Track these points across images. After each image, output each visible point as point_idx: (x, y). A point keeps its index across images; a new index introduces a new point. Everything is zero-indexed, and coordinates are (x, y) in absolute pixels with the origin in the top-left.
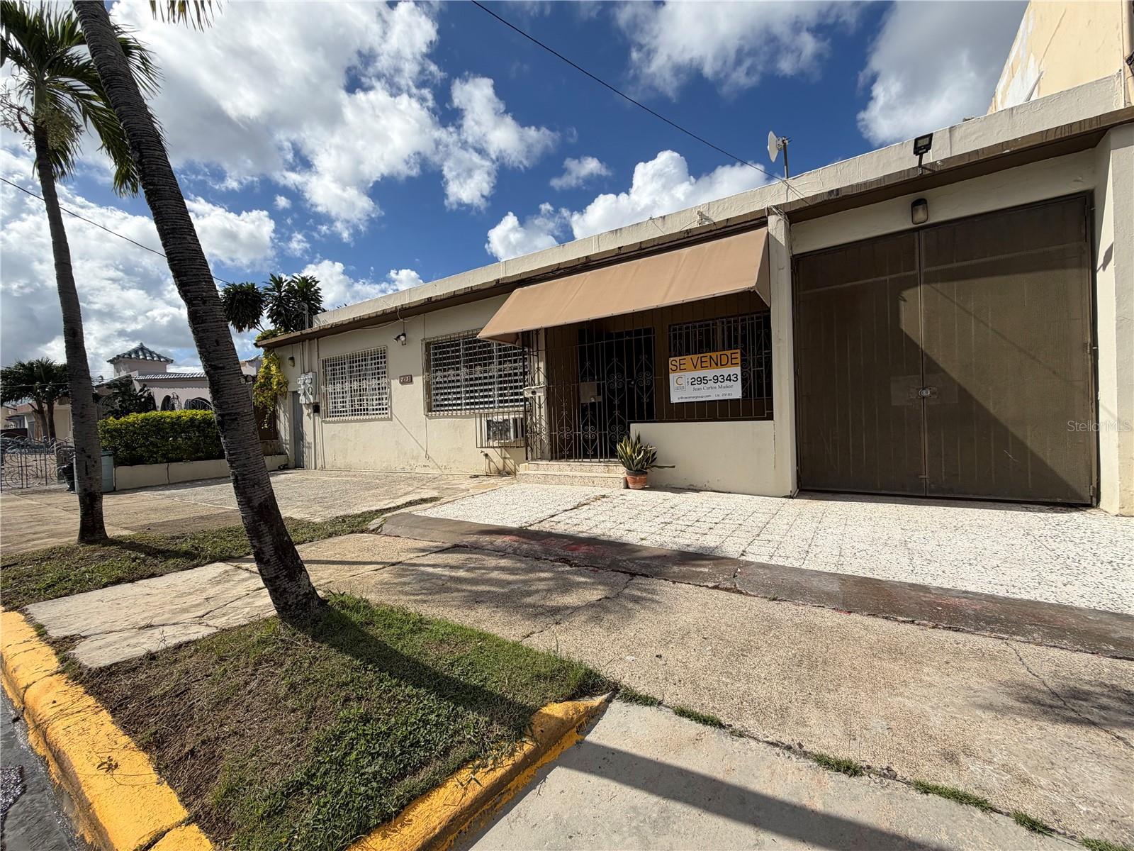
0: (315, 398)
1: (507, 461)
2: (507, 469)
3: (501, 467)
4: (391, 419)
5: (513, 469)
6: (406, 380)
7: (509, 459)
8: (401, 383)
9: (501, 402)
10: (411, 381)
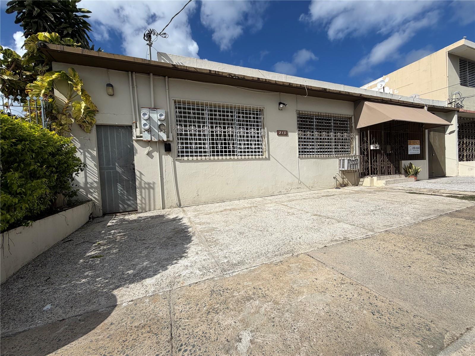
0: (168, 137)
1: (344, 179)
2: (345, 183)
3: (341, 183)
4: (269, 159)
5: (347, 183)
6: (282, 133)
7: (345, 178)
8: (278, 134)
9: (336, 151)
10: (287, 135)
